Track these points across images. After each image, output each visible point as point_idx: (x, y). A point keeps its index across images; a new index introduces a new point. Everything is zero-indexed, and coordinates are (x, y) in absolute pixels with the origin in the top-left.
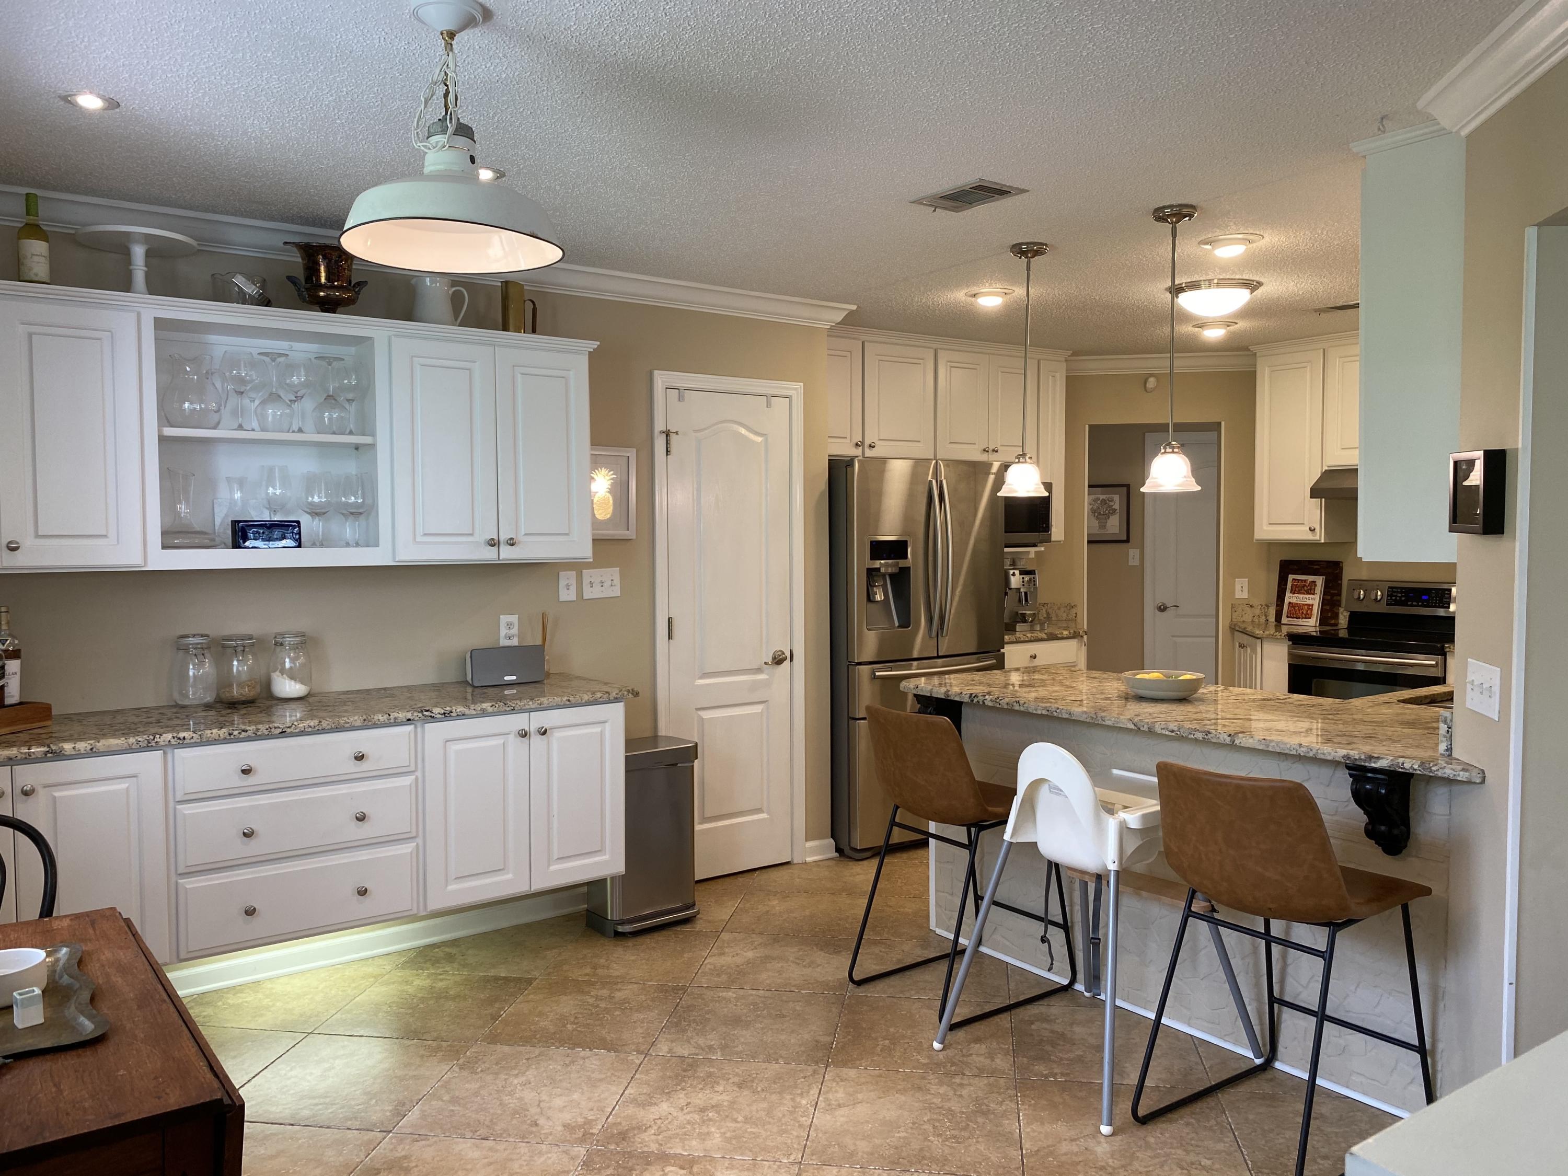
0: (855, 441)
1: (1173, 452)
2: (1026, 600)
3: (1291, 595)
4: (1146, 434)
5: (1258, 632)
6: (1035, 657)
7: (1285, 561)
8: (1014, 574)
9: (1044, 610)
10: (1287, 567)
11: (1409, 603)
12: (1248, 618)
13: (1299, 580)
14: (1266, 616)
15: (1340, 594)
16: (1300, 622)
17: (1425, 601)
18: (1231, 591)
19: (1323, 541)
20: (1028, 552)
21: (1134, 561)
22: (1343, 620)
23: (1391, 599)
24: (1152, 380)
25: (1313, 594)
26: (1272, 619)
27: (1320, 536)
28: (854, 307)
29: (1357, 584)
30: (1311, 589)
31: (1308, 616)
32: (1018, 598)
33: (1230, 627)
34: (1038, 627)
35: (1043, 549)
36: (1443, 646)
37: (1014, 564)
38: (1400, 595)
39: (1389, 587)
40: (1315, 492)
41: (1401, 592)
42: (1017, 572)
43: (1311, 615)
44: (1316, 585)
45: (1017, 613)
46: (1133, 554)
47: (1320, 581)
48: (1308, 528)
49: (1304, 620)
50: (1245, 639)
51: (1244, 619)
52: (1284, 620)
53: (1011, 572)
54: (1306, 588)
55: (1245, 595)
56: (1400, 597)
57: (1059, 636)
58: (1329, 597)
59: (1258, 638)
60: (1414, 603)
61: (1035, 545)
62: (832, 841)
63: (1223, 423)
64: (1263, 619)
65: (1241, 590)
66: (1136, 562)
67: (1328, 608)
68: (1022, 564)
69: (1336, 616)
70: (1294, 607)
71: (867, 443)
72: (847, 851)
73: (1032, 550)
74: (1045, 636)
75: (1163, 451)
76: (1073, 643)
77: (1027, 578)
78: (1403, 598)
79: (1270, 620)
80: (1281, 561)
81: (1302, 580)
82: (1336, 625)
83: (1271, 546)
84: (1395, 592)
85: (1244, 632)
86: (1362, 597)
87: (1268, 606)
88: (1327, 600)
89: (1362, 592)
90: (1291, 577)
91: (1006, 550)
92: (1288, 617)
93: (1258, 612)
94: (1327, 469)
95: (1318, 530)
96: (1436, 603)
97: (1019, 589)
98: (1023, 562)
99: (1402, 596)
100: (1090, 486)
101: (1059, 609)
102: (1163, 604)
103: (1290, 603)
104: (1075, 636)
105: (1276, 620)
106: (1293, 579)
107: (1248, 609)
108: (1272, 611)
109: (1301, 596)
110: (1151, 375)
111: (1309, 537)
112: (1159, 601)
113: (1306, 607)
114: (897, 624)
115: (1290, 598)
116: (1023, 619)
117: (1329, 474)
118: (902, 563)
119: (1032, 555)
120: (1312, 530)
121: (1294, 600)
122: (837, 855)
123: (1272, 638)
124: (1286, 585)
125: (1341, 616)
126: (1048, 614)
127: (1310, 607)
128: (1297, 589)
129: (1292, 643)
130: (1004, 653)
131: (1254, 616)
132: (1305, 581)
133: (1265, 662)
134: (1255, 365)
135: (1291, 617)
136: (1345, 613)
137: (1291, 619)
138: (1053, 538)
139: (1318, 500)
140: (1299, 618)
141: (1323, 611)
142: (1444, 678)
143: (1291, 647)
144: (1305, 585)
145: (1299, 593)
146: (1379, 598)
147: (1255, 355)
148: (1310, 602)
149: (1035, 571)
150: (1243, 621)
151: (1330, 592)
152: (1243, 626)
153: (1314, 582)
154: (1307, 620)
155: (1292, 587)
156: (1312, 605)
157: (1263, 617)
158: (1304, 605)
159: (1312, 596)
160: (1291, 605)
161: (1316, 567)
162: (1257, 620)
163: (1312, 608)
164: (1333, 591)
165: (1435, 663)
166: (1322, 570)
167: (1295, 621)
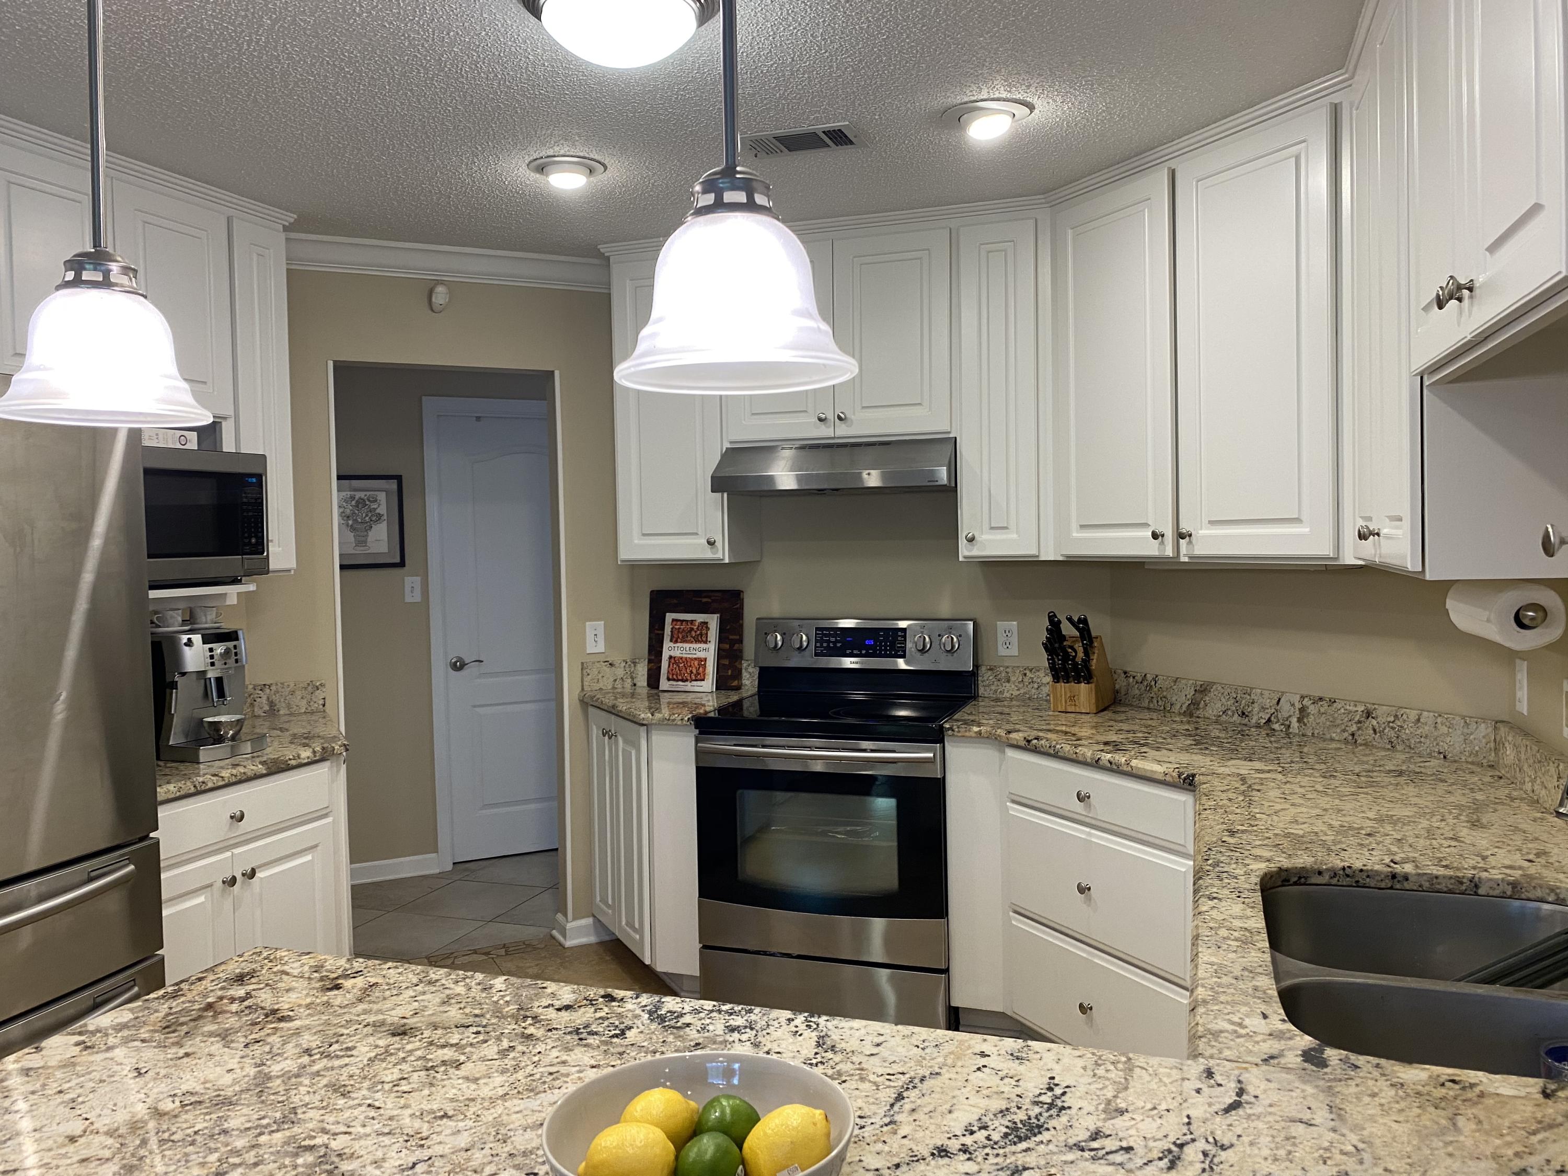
2: (221, 694)
3: (672, 644)
4: (424, 398)
5: (645, 716)
6: (242, 818)
7: (659, 592)
8: (189, 643)
9: (264, 700)
10: (663, 601)
11: (848, 652)
12: (607, 684)
13: (682, 621)
14: (632, 678)
15: (741, 641)
16: (689, 686)
17: (870, 647)
18: (579, 642)
19: (727, 561)
20: (224, 595)
21: (413, 596)
22: (749, 680)
23: (821, 646)
24: (440, 289)
25: (706, 642)
26: (642, 679)
27: (723, 553)
29: (766, 626)
30: (701, 635)
31: (699, 677)
32: (202, 689)
33: (583, 701)
34: (248, 747)
35: (252, 587)
36: (941, 727)
37: (187, 622)
38: (833, 639)
39: (817, 629)
41: (835, 636)
42: (197, 638)
43: (704, 675)
44: (708, 629)
45: (201, 721)
46: (411, 583)
47: (713, 621)
48: (703, 541)
49: (695, 683)
50: (614, 723)
51: (601, 685)
52: (664, 684)
53: (184, 638)
54: (693, 634)
55: (601, 648)
56: (835, 643)
57: (293, 763)
58: (727, 646)
59: (643, 725)
60: (855, 652)
61: (235, 581)
63: (557, 373)
64: (629, 683)
65: (595, 639)
66: (417, 597)
67: (726, 662)
68: (208, 621)
69: (738, 675)
70: (677, 664)
73: (232, 592)
74: (261, 769)
76: (323, 770)
77: (219, 648)
78: (839, 645)
79: (639, 684)
80: (652, 592)
81: (686, 621)
82: (740, 688)
83: (635, 567)
84: (826, 635)
85: (612, 711)
87: (635, 663)
88: (724, 650)
89: (779, 637)
90: (669, 617)
91: (154, 594)
92: (669, 679)
93: (620, 672)
94: (729, 446)
95: (719, 544)
96: (886, 650)
97: (204, 673)
98: (211, 615)
99: (837, 641)
100: (340, 478)
101: (292, 693)
102: (460, 659)
103: (671, 657)
104: (324, 754)
105: (649, 685)
106: (673, 620)
107: (607, 670)
108: (642, 670)
109: (687, 645)
110: (440, 283)
111: (707, 554)
112: (452, 656)
113: (696, 663)
115: (670, 650)
116: (215, 735)
117: (733, 454)
119: (232, 600)
120: (711, 543)
121: (677, 653)
123: (667, 724)
124: (663, 629)
125: (745, 674)
126: (272, 704)
127: (702, 662)
128: (680, 636)
129: (697, 731)
130: (157, 843)
131: (615, 680)
132: (692, 622)
133: (655, 764)
134: (609, 285)
135: (674, 680)
136: (751, 670)
137: (675, 683)
138: (272, 566)
139: (720, 494)
140: (687, 680)
141: (720, 668)
142: (944, 778)
143: (697, 741)
144: (692, 629)
145: (684, 641)
146: (805, 644)
147: (608, 258)
148: (701, 655)
149: (236, 632)
150: (601, 689)
151: (728, 638)
152: (608, 701)
153: (705, 624)
154: (699, 683)
155: (672, 632)
156: (705, 659)
157: (629, 680)
158: (692, 659)
159: (703, 646)
160: (673, 661)
161: (704, 600)
162: (619, 686)
163: (705, 664)
164: (731, 637)
165: (931, 755)
166: (715, 605)
167: (681, 686)
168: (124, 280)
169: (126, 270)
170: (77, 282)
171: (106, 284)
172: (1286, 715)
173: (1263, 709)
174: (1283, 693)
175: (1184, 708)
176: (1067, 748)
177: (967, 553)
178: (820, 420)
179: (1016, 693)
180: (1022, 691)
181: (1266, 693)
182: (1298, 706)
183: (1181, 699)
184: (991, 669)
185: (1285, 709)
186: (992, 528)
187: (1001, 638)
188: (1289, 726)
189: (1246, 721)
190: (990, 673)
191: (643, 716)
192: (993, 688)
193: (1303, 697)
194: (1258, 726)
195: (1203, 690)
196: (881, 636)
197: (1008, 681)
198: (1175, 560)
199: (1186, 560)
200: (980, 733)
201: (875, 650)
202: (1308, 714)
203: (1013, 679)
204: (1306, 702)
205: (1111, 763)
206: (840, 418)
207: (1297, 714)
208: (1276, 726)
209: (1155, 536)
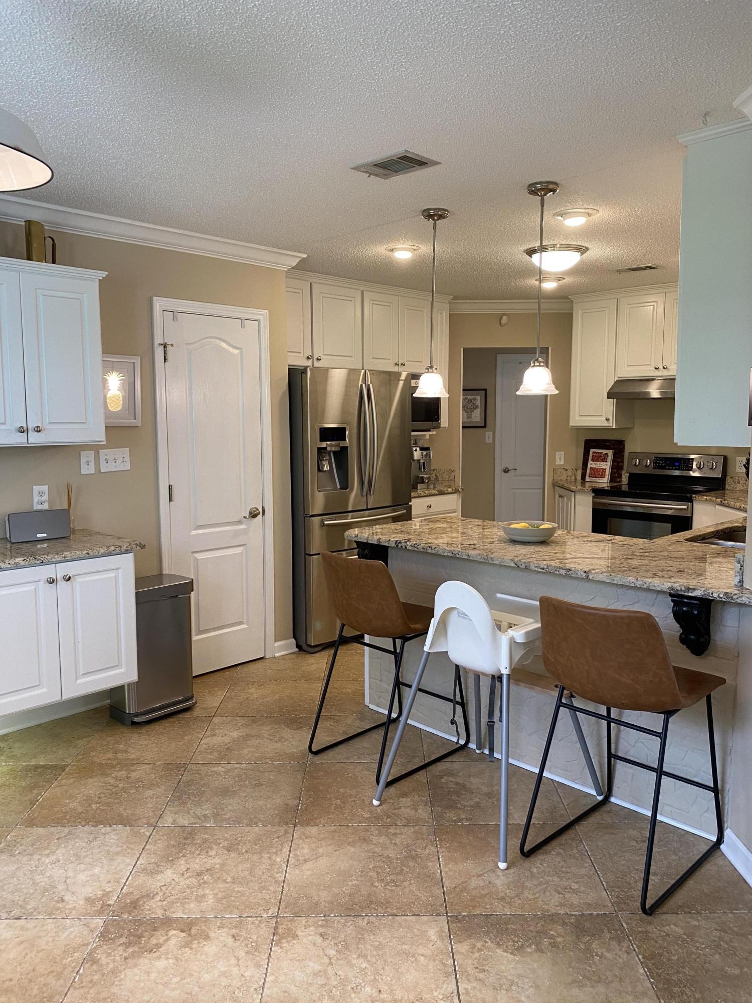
0: (307, 355)
1: (540, 366)
2: (424, 468)
3: (592, 462)
4: (498, 355)
5: (573, 488)
6: (430, 507)
7: (589, 440)
8: (416, 450)
9: (434, 474)
10: (590, 444)
11: (667, 468)
12: (564, 478)
13: (597, 453)
15: (622, 462)
16: (598, 480)
17: (677, 466)
18: (553, 460)
19: (614, 427)
20: (425, 435)
21: (489, 440)
22: (625, 479)
23: (656, 465)
24: (505, 318)
25: (606, 462)
26: (579, 478)
27: (612, 424)
28: (305, 256)
29: (634, 455)
30: (605, 458)
31: (603, 476)
32: (419, 466)
33: (553, 484)
34: (432, 486)
35: (435, 433)
36: (691, 497)
37: (416, 443)
38: (661, 462)
39: (655, 457)
40: (610, 395)
41: (662, 460)
42: (418, 449)
43: (605, 476)
44: (608, 456)
45: (418, 476)
46: (488, 434)
47: (610, 453)
48: (605, 419)
49: (600, 479)
50: (563, 492)
51: (561, 478)
52: (587, 479)
53: (414, 449)
54: (601, 458)
55: (562, 463)
57: (446, 492)
58: (616, 464)
59: (572, 491)
60: (670, 468)
61: (429, 430)
62: (294, 640)
63: (550, 348)
64: (573, 478)
65: (560, 460)
66: (491, 441)
67: (615, 471)
68: (420, 443)
69: (620, 476)
70: (594, 470)
71: (315, 357)
72: (304, 647)
73: (427, 434)
74: (437, 493)
75: (532, 365)
76: (455, 496)
77: (425, 453)
78: (663, 465)
80: (585, 440)
81: (599, 453)
82: (620, 482)
83: (579, 429)
84: (658, 460)
85: (562, 487)
86: (637, 463)
87: (577, 470)
88: (615, 465)
89: (637, 461)
90: (592, 451)
91: (413, 434)
92: (589, 477)
93: (570, 473)
94: (618, 379)
95: (611, 420)
96: (684, 467)
97: (419, 460)
98: (422, 442)
99: (663, 463)
100: (464, 390)
101: (444, 473)
102: (507, 468)
103: (591, 468)
104: (456, 492)
105: (582, 479)
107: (564, 472)
108: (579, 473)
109: (598, 463)
110: (504, 314)
111: (606, 424)
112: (504, 466)
113: (602, 470)
114: (339, 487)
115: (591, 464)
116: (422, 481)
117: (619, 382)
118: (342, 444)
119: (427, 437)
120: (607, 420)
121: (593, 466)
122: (297, 650)
123: (582, 491)
124: (589, 455)
125: (623, 476)
126: (437, 476)
127: (604, 470)
128: (596, 459)
129: (594, 494)
130: (411, 506)
131: (568, 476)
132: (601, 453)
133: (577, 507)
134: (572, 309)
136: (626, 474)
137: (592, 478)
138: (442, 426)
139: (612, 400)
140: (597, 477)
141: (612, 473)
142: (692, 517)
143: (594, 497)
144: (601, 456)
145: (597, 461)
146: (648, 464)
147: (572, 302)
148: (604, 467)
149: (429, 448)
150: (561, 480)
151: (617, 460)
152: (561, 483)
153: (606, 454)
154: (602, 479)
155: (592, 457)
156: (606, 469)
157: (574, 477)
158: (600, 469)
161: (608, 444)
162: (569, 479)
165: (686, 507)
166: (612, 446)
167: (594, 479)
168: (435, 371)
169: (436, 369)
170: (428, 372)
171: (433, 372)
176: (732, 503)
178: (656, 368)
179: (742, 488)
187: (738, 464)
190: (730, 479)
191: (572, 488)
192: (732, 486)
196: (683, 461)
197: (739, 483)
200: (706, 499)
201: (679, 467)
203: (741, 482)
206: (664, 368)
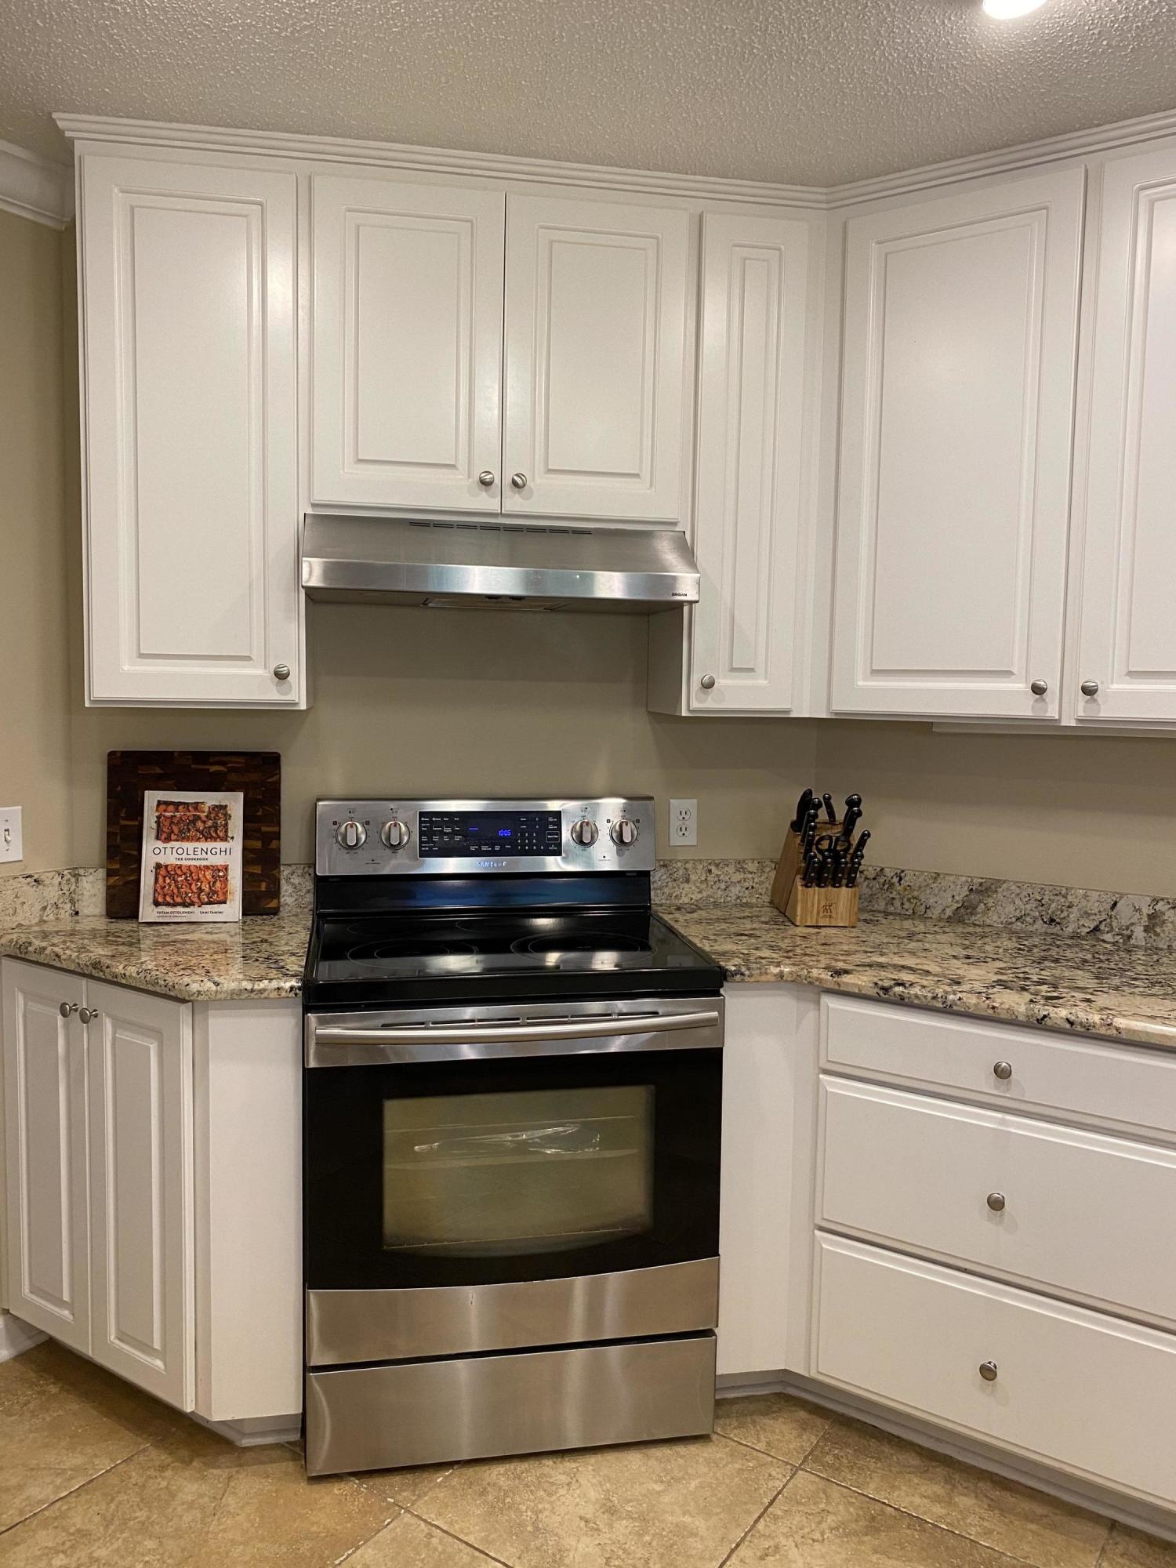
3: (160, 844)
7: (125, 755)
10: (135, 771)
11: (473, 848)
12: (30, 915)
13: (177, 805)
14: (73, 902)
15: (278, 835)
16: (196, 913)
17: (506, 841)
19: (304, 706)
22: (297, 899)
23: (430, 841)
25: (225, 839)
30: (216, 827)
31: (217, 897)
38: (448, 830)
39: (422, 814)
41: (451, 824)
43: (225, 894)
44: (227, 817)
47: (235, 803)
49: (207, 908)
50: (84, 993)
51: (19, 919)
52: (148, 912)
54: (200, 825)
55: (17, 853)
56: (451, 836)
58: (258, 844)
59: (184, 1001)
60: (484, 848)
64: (67, 908)
65: (7, 839)
67: (257, 870)
69: (275, 889)
70: (172, 876)
78: (456, 838)
79: (85, 913)
80: (110, 755)
81: (184, 805)
84: (437, 824)
87: (77, 876)
88: (252, 851)
89: (359, 829)
90: (152, 798)
92: (156, 904)
93: (52, 893)
94: (310, 511)
96: (532, 845)
99: (455, 833)
103: (158, 866)
105: (112, 914)
106: (159, 803)
107: (29, 892)
109: (190, 846)
113: (209, 874)
115: (154, 853)
120: (281, 676)
121: (169, 859)
124: (139, 818)
125: (285, 888)
127: (220, 873)
128: (176, 830)
131: (45, 908)
132: (196, 806)
135: (168, 904)
136: (296, 880)
137: (169, 909)
139: (295, 594)
140: (192, 904)
141: (248, 879)
144: (199, 818)
145: (182, 837)
148: (217, 860)
150: (20, 925)
151: (259, 830)
153: (219, 809)
154: (215, 907)
155: (158, 822)
156: (226, 868)
157: (64, 905)
158: (199, 868)
159: (220, 845)
160: (163, 872)
161: (213, 769)
162: (51, 917)
163: (225, 877)
164: (264, 829)
166: (233, 777)
167: (181, 914)
172: (1125, 922)
173: (1087, 914)
174: (1122, 896)
175: (949, 912)
177: (695, 705)
178: (480, 483)
180: (705, 894)
181: (1094, 895)
182: (1146, 911)
183: (944, 901)
184: (665, 866)
185: (1124, 913)
186: (733, 670)
187: (675, 823)
188: (1129, 937)
189: (1056, 929)
190: (663, 870)
192: (668, 891)
193: (1156, 901)
194: (1075, 936)
195: (984, 890)
196: (523, 823)
197: (688, 881)
198: (1052, 723)
199: (1073, 724)
200: (781, 975)
201: (514, 844)
202: (1164, 922)
203: (693, 877)
204: (1160, 906)
205: (1072, 1023)
207: (1145, 921)
208: (1108, 937)
209: (1038, 690)
